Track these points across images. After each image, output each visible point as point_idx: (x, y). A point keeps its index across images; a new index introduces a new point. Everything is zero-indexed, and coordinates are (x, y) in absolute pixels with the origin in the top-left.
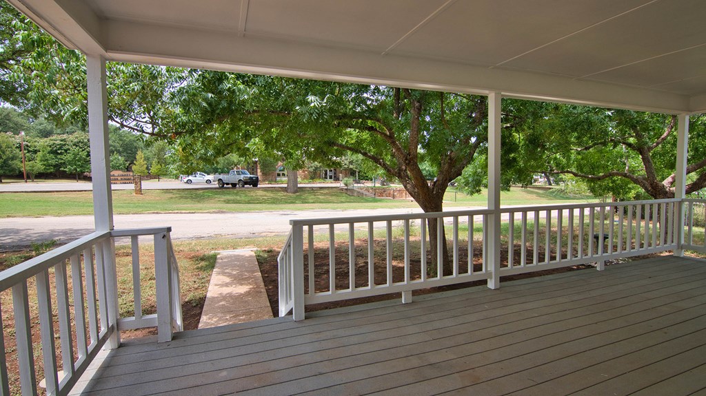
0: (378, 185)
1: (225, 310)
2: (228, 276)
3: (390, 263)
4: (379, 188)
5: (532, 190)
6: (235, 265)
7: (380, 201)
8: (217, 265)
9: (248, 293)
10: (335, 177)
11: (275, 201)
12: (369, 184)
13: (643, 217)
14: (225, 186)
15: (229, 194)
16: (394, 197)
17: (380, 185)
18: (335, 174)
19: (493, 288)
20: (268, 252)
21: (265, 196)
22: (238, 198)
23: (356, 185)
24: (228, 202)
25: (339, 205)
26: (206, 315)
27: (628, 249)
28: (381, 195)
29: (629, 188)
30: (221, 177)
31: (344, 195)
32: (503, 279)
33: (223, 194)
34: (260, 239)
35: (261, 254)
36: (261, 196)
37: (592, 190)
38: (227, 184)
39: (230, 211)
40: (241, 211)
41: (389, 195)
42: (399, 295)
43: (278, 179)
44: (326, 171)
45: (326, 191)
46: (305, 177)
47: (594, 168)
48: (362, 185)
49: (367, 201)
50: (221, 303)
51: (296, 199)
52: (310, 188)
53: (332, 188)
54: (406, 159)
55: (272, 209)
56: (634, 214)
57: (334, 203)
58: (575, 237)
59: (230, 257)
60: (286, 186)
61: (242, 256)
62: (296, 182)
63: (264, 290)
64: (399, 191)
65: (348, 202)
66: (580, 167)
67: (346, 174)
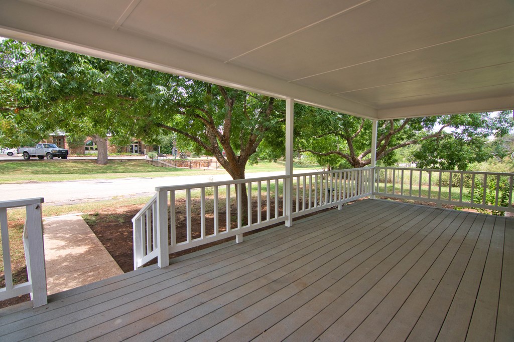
0: (178, 158)
1: (70, 270)
2: (62, 240)
3: (204, 215)
4: (178, 160)
5: (280, 161)
6: (66, 230)
7: (180, 170)
8: (46, 231)
9: (89, 252)
10: (140, 151)
11: (86, 172)
12: (170, 157)
13: (343, 178)
14: (31, 158)
15: (36, 165)
16: (191, 167)
17: (179, 158)
18: (140, 148)
19: (289, 226)
20: (96, 215)
21: (76, 167)
22: (47, 169)
23: (159, 158)
24: (36, 173)
25: (147, 173)
26: (51, 277)
27: (344, 198)
28: (181, 165)
29: (338, 161)
30: (26, 149)
31: (150, 165)
32: (294, 220)
33: (30, 165)
34: (82, 205)
35: (89, 218)
36: (72, 167)
37: (319, 162)
38: (34, 156)
39: (42, 181)
40: (54, 181)
41: (187, 165)
42: (234, 238)
43: (87, 152)
44: (132, 146)
45: (133, 163)
46: (113, 151)
47: (322, 148)
48: (165, 158)
49: (170, 170)
50: (63, 264)
51: (107, 169)
52: (119, 160)
53: (139, 160)
54: (222, 140)
55: (86, 178)
56: (338, 176)
57: (142, 172)
58: (313, 191)
59: (58, 222)
60: (96, 158)
61: (70, 221)
62: (106, 156)
63: (103, 248)
64: (195, 162)
65: (154, 171)
66: (314, 148)
67: (150, 149)
